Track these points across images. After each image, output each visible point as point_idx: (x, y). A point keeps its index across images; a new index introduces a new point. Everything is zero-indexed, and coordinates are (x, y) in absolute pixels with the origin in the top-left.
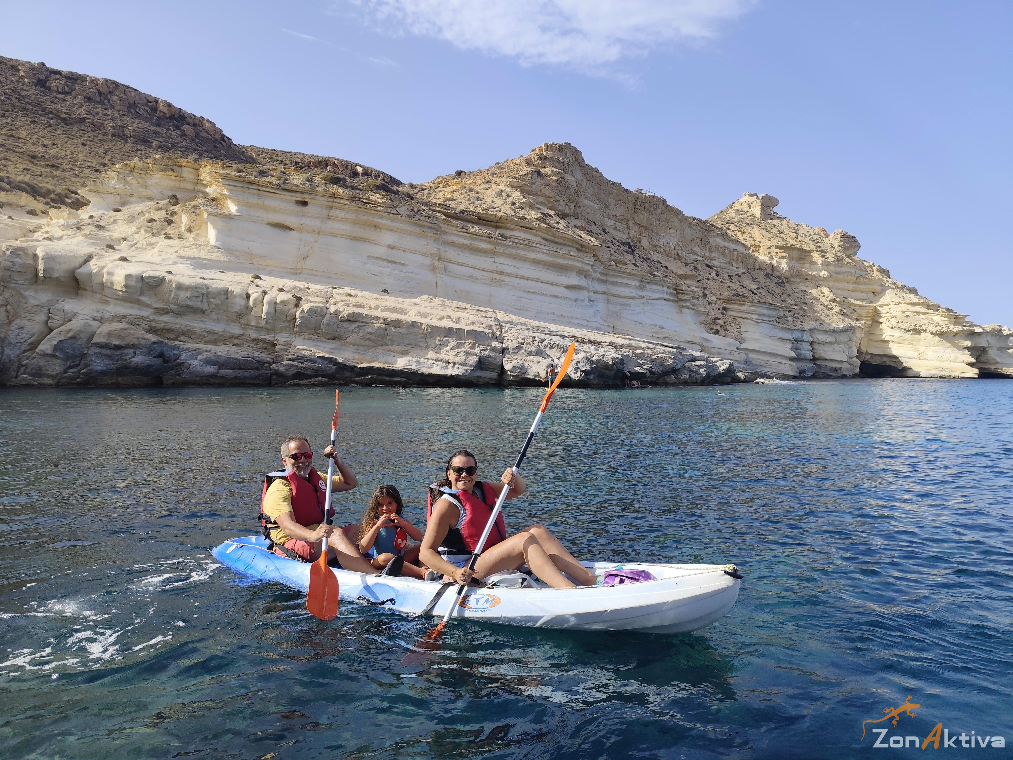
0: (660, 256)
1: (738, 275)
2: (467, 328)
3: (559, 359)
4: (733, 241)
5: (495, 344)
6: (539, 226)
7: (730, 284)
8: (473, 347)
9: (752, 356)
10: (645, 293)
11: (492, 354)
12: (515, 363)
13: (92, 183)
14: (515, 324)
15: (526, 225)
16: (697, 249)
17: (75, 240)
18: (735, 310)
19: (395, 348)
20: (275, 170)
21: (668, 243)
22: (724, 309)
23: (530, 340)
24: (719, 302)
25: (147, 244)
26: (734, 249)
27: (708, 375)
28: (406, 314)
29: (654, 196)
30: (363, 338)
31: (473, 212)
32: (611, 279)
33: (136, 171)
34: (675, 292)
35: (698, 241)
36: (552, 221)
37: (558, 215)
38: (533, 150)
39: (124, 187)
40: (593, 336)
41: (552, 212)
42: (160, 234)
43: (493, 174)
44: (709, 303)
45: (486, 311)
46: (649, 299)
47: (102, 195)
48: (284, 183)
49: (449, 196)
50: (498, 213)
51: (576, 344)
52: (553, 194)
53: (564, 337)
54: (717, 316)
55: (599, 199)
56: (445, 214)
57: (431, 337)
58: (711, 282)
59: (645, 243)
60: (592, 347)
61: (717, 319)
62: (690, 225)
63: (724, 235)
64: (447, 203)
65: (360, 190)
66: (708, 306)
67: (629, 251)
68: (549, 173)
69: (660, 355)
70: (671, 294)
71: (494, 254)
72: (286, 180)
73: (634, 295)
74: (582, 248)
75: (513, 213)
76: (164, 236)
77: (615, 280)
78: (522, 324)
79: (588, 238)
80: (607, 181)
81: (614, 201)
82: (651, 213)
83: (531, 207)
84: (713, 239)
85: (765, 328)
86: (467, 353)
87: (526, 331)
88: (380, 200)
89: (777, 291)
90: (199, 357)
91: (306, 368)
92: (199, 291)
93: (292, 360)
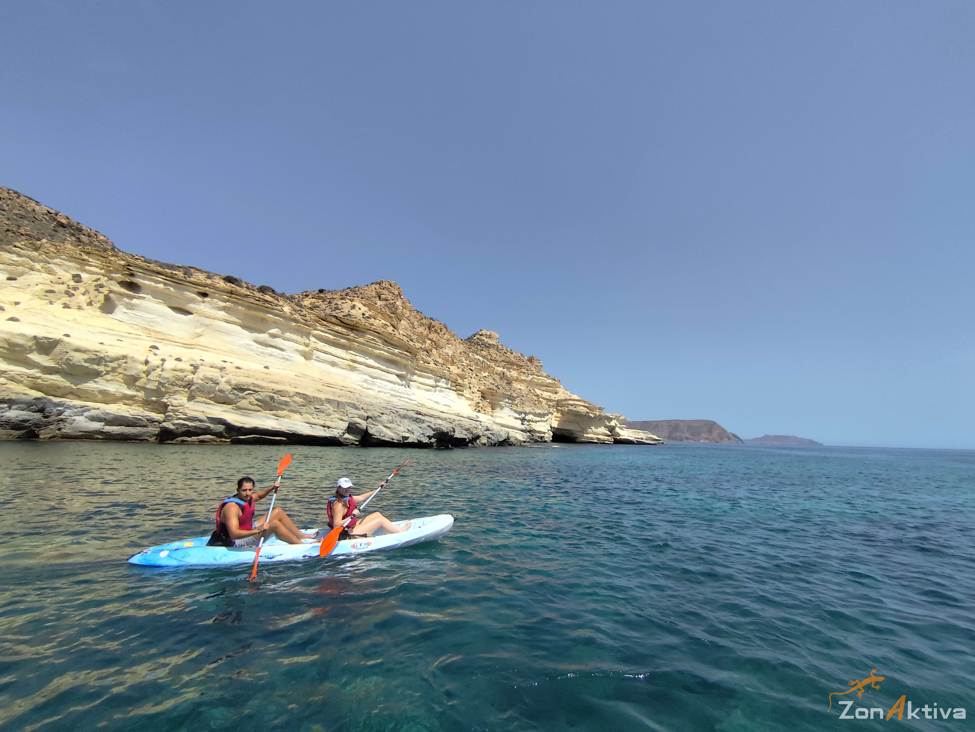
2: (340, 399)
5: (361, 413)
6: (383, 331)
7: (484, 382)
8: (344, 414)
10: (439, 384)
11: (359, 421)
12: (376, 428)
16: (464, 359)
18: (489, 398)
19: (279, 412)
21: (449, 353)
22: (482, 397)
23: (388, 411)
24: (478, 392)
25: (43, 310)
26: (483, 361)
28: (288, 386)
29: (440, 323)
30: (252, 403)
31: (336, 317)
32: (419, 372)
34: (455, 384)
35: (465, 354)
37: (392, 326)
41: (388, 324)
42: (59, 304)
44: (473, 393)
46: (441, 387)
48: (190, 277)
50: (353, 319)
51: (418, 416)
52: (388, 312)
54: (479, 401)
56: (318, 316)
57: (310, 405)
58: (473, 380)
61: (479, 403)
64: (316, 309)
65: (253, 290)
66: (472, 394)
68: (387, 298)
70: (452, 385)
72: (192, 274)
73: (433, 384)
74: (409, 349)
75: (364, 321)
76: (62, 305)
77: (422, 373)
79: (412, 343)
81: (418, 323)
82: (439, 334)
83: (376, 319)
84: (472, 353)
86: (340, 419)
88: (269, 300)
89: (507, 388)
90: (86, 414)
91: (195, 427)
92: (97, 354)
93: (184, 419)
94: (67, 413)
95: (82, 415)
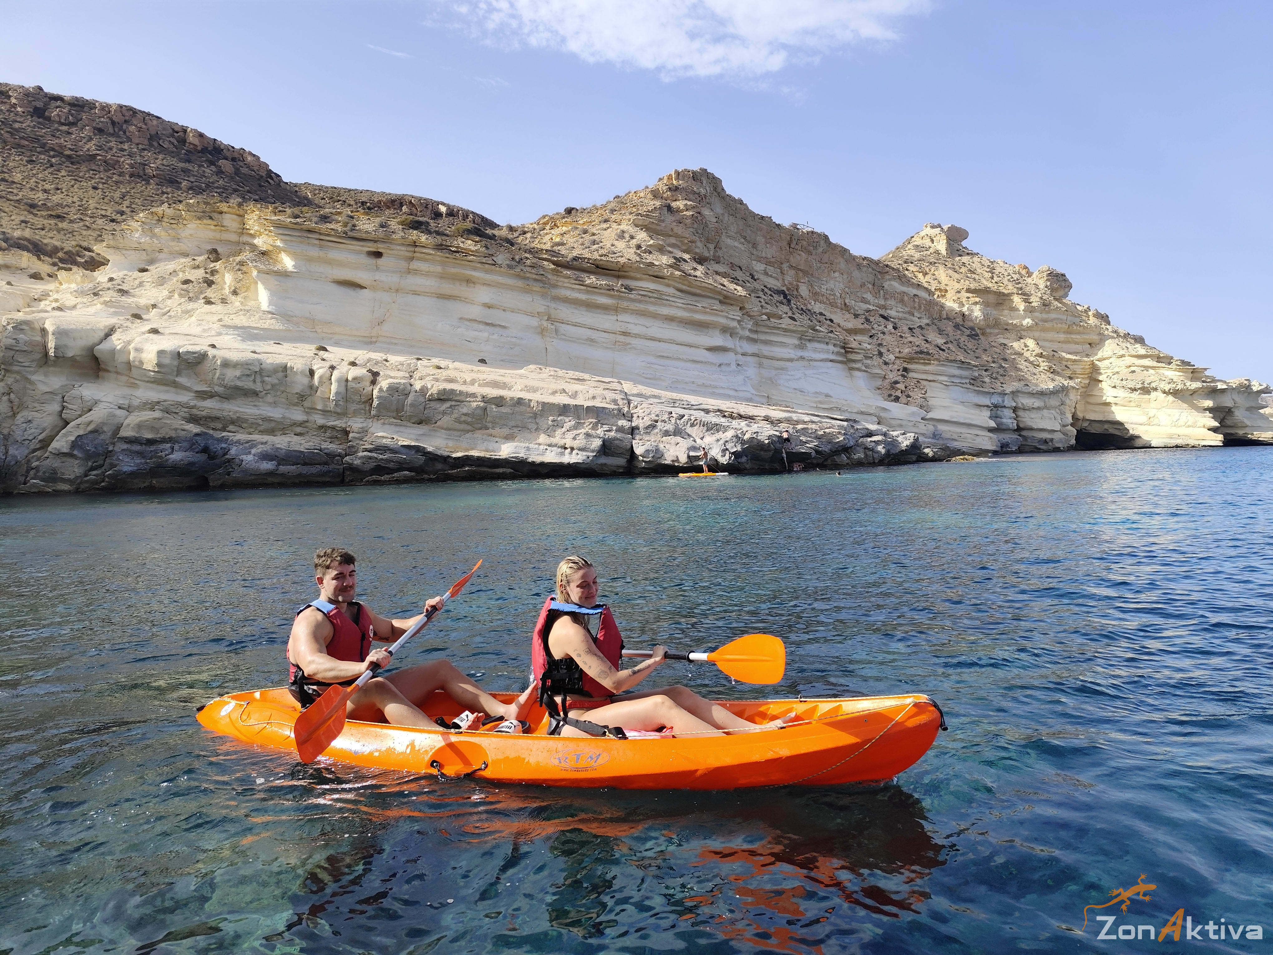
0: (823, 306)
1: (920, 327)
2: (587, 404)
3: (702, 439)
4: (913, 285)
5: (622, 423)
6: (672, 274)
7: (911, 339)
8: (595, 427)
9: (941, 427)
10: (805, 354)
11: (619, 435)
12: (648, 446)
13: (111, 237)
14: (647, 397)
15: (656, 274)
16: (869, 296)
17: (92, 310)
18: (918, 370)
19: (497, 431)
20: (340, 213)
21: (832, 290)
22: (905, 370)
23: (665, 417)
24: (898, 362)
25: (183, 312)
26: (915, 295)
27: (888, 453)
28: (510, 389)
29: (812, 232)
30: (458, 421)
31: (589, 259)
32: (762, 337)
33: (165, 220)
34: (843, 351)
35: (870, 286)
36: (687, 267)
37: (695, 259)
38: (660, 179)
39: (150, 241)
40: (744, 409)
41: (687, 256)
42: (199, 299)
43: (612, 211)
44: (886, 363)
45: (609, 383)
46: (811, 360)
47: (124, 252)
48: (352, 230)
49: (558, 240)
50: (620, 259)
51: (723, 420)
52: (687, 234)
53: (707, 411)
54: (897, 379)
55: (745, 238)
56: (554, 263)
57: (541, 416)
58: (888, 338)
59: (804, 290)
60: (743, 423)
61: (896, 382)
62: (859, 266)
63: (902, 278)
64: (556, 248)
65: (448, 236)
66: (885, 367)
67: (785, 301)
68: (682, 207)
69: (827, 430)
70: (838, 353)
71: (616, 310)
72: (354, 226)
73: (792, 356)
74: (726, 299)
75: (638, 259)
76: (203, 301)
77: (768, 338)
78: (655, 397)
79: (732, 286)
80: (754, 215)
81: (763, 240)
82: (810, 253)
83: (661, 250)
84: (888, 283)
85: (957, 392)
86: (588, 435)
87: (660, 406)
88: (473, 248)
89: (970, 345)
90: (253, 451)
91: (387, 460)
92: (251, 368)
93: (370, 451)
94: (233, 451)
95: (250, 453)
